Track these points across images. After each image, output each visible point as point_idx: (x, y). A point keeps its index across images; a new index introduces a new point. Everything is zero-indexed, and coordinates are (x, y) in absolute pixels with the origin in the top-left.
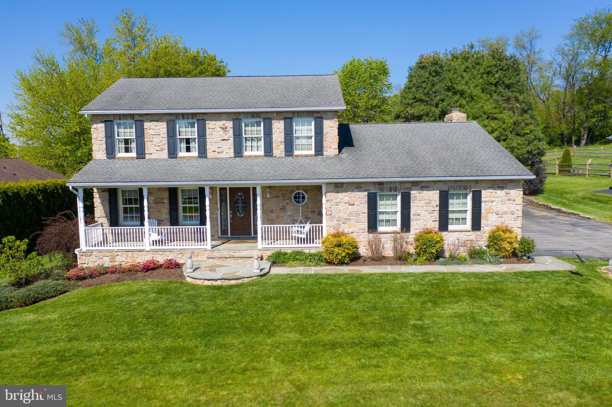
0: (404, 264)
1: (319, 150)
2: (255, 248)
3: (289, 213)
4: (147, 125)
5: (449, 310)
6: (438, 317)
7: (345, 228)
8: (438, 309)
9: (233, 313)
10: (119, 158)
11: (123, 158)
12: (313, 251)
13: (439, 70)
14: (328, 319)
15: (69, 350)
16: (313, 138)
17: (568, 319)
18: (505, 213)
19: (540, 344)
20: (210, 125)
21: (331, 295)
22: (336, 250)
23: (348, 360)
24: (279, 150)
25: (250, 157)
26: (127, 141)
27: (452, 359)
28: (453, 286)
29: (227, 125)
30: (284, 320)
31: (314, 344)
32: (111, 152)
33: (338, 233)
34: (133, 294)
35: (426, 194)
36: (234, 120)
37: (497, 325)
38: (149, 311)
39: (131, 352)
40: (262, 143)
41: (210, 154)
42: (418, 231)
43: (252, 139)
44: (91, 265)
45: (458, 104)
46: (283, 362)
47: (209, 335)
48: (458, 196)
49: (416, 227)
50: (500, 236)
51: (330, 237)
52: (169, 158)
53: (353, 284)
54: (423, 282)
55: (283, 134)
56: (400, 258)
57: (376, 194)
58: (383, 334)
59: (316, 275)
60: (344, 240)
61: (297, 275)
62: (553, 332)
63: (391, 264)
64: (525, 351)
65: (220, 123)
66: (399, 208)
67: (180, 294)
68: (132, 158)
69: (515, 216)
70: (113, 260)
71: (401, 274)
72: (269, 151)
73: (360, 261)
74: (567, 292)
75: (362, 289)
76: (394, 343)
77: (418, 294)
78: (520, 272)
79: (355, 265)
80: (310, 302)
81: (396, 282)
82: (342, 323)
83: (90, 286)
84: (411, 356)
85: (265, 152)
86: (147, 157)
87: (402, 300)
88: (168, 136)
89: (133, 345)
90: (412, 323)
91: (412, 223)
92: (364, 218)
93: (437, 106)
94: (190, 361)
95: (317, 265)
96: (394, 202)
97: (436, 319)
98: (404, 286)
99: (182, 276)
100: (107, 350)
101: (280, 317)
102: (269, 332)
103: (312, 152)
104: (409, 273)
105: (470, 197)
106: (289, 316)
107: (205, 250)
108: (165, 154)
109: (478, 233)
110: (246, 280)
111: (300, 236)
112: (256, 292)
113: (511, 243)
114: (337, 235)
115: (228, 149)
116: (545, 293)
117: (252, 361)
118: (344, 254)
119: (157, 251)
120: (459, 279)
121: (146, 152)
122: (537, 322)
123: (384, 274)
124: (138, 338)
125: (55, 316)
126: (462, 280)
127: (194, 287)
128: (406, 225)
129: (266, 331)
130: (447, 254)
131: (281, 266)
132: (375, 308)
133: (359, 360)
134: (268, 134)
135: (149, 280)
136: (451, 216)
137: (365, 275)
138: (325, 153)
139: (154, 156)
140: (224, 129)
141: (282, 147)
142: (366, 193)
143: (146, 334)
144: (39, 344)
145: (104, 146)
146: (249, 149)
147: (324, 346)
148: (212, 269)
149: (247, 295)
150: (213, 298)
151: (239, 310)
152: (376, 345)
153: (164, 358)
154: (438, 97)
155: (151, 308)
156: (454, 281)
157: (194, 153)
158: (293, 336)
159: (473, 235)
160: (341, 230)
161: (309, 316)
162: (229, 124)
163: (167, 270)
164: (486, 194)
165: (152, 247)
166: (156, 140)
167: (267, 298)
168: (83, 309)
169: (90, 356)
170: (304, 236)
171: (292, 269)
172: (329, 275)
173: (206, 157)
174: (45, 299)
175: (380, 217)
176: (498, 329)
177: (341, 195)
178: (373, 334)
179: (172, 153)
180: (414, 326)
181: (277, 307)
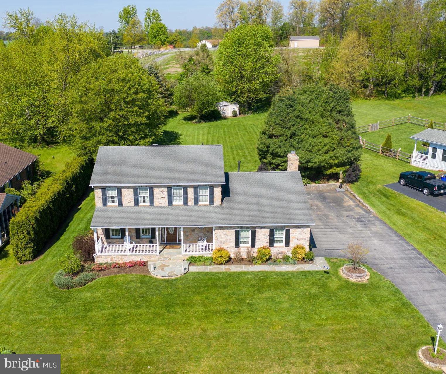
0: (251, 264)
1: (212, 202)
2: (180, 253)
3: (196, 232)
4: (123, 190)
5: (264, 295)
6: (259, 299)
7: (224, 246)
8: (260, 294)
9: (176, 296)
10: (110, 206)
11: (111, 206)
12: (209, 256)
13: (292, 103)
14: (214, 299)
15: (115, 313)
16: (209, 196)
17: (309, 300)
18: (302, 239)
19: (293, 313)
20: (155, 190)
21: (216, 286)
22: (219, 259)
23: (221, 319)
24: (191, 202)
25: (176, 206)
26: (112, 198)
27: (259, 319)
28: (270, 281)
29: (164, 190)
30: (197, 300)
31: (209, 312)
32: (105, 203)
33: (220, 248)
34: (130, 283)
35: (263, 230)
36: (168, 188)
37: (280, 304)
38: (140, 294)
39: (140, 315)
40: (182, 198)
41: (155, 204)
42: (259, 247)
43: (177, 196)
44: (101, 262)
45: (303, 127)
46: (198, 320)
47: (168, 307)
48: (279, 231)
49: (258, 245)
50: (297, 251)
51: (217, 251)
52: (135, 206)
53: (226, 279)
54: (257, 278)
55: (193, 195)
56: (249, 261)
57: (239, 230)
58: (236, 307)
59: (210, 273)
60: (223, 253)
61: (201, 272)
62: (300, 307)
63: (245, 264)
64: (286, 316)
65: (161, 189)
66: (250, 236)
67: (151, 284)
68: (116, 206)
69: (306, 240)
70: (112, 259)
71: (248, 272)
72: (186, 202)
73: (231, 262)
74: (317, 285)
75: (230, 282)
76: (239, 311)
77: (253, 286)
78: (302, 272)
79: (228, 265)
80: (207, 290)
81: (246, 278)
82: (220, 302)
83: (106, 275)
84: (245, 318)
85: (184, 203)
86: (123, 205)
87: (246, 289)
88: (134, 196)
89: (139, 311)
90: (248, 302)
91: (256, 243)
92: (233, 241)
93: (289, 129)
94: (164, 319)
95: (210, 264)
96: (248, 233)
97: (257, 300)
98: (248, 280)
99: (148, 272)
100: (130, 313)
101: (195, 298)
102: (192, 305)
103: (208, 203)
104: (252, 272)
105: (285, 231)
106: (199, 298)
107: (156, 255)
108: (133, 204)
109: (288, 248)
110: (179, 276)
111: (202, 248)
112: (184, 284)
113: (301, 255)
114: (220, 250)
115: (165, 202)
116: (307, 285)
117: (186, 319)
118: (223, 261)
119: (133, 256)
120: (273, 276)
121: (123, 203)
122: (296, 302)
123: (241, 273)
124: (140, 308)
125: (100, 295)
126: (274, 277)
127: (156, 280)
128: (253, 245)
129: (190, 306)
130: (273, 257)
131: (193, 265)
132: (234, 294)
133: (225, 319)
134: (186, 194)
135: (134, 274)
136: (275, 239)
137: (232, 273)
138: (214, 204)
139: (128, 205)
140: (163, 192)
141: (193, 201)
142: (234, 230)
143: (142, 306)
144: (102, 310)
145: (102, 200)
146: (175, 201)
147: (213, 313)
148: (162, 267)
149: (180, 286)
150: (166, 288)
151: (178, 294)
152: (232, 312)
153: (153, 318)
154: (290, 124)
155: (141, 292)
156: (270, 277)
157: (148, 203)
158: (201, 308)
159: (286, 249)
160: (222, 246)
161: (207, 298)
162: (166, 190)
163: (140, 267)
164: (292, 231)
165: (131, 254)
166: (128, 197)
167: (189, 288)
168: (111, 291)
169: (125, 316)
170: (204, 248)
171: (199, 267)
172: (216, 273)
173: (154, 206)
174: (88, 283)
175: (241, 240)
176: (280, 305)
177: (222, 231)
178: (231, 307)
179: (137, 203)
180: (248, 303)
181: (194, 293)
